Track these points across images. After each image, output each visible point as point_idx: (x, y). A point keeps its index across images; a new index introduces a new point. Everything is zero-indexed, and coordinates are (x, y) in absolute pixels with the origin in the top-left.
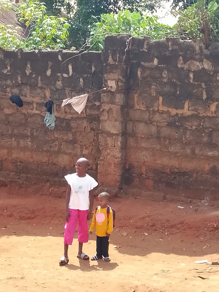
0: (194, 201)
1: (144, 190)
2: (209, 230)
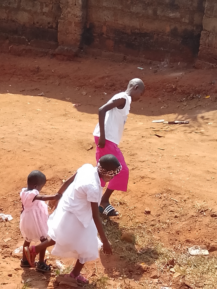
0: (154, 62)
1: (105, 51)
2: (167, 91)
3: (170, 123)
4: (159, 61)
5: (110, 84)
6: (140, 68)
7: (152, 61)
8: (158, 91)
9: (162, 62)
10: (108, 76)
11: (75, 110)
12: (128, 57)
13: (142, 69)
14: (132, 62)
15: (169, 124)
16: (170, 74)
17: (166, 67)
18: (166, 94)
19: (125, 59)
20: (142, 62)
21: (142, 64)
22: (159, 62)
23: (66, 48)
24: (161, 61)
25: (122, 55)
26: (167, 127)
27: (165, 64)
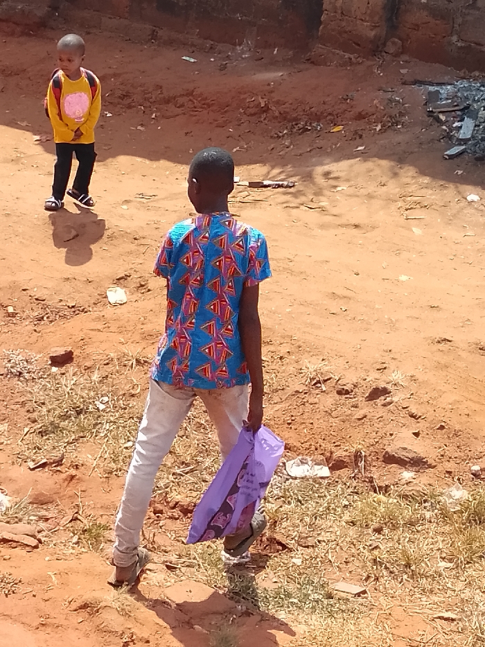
0: (220, 47)
1: (110, 16)
2: (248, 113)
3: (252, 185)
4: (233, 44)
5: (119, 93)
6: (187, 58)
7: (216, 43)
8: (226, 112)
9: (238, 47)
10: (115, 75)
11: (39, 149)
12: (160, 33)
13: (192, 60)
14: (170, 43)
15: (249, 187)
16: (255, 74)
17: (246, 58)
18: (245, 118)
19: (154, 36)
20: (192, 45)
21: (194, 49)
22: (231, 46)
23: (19, 7)
24: (235, 44)
25: (148, 27)
26: (246, 193)
27: (244, 51)
